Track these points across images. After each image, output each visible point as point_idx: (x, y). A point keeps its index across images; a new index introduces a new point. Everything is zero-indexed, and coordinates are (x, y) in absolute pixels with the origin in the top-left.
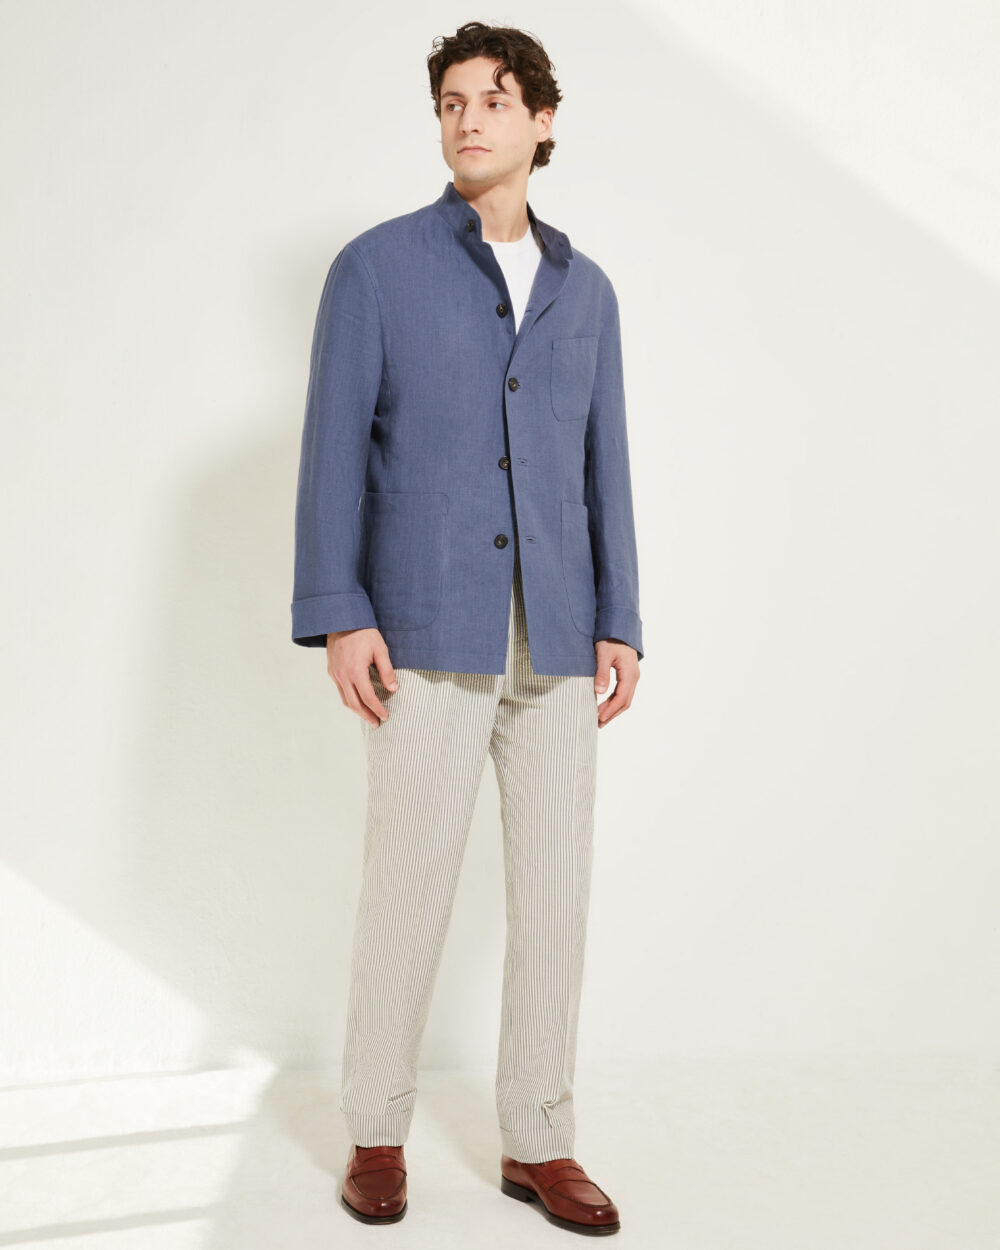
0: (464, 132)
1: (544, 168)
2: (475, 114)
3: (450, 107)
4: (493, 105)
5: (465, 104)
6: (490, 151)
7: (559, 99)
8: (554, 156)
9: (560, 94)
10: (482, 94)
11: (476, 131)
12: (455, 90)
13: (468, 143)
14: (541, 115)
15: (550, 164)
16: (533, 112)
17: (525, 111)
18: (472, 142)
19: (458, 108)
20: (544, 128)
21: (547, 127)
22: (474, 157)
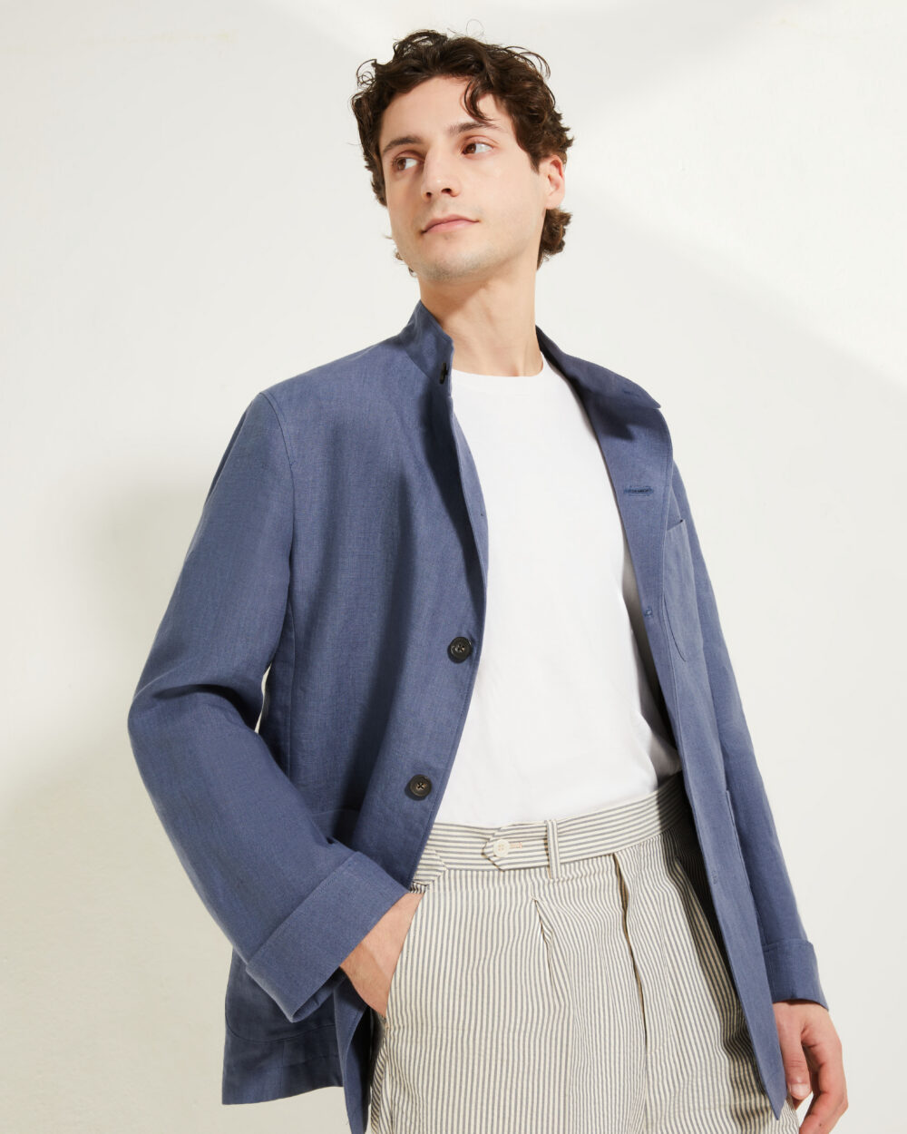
0: (429, 194)
1: (558, 256)
2: (443, 166)
3: (400, 163)
4: (469, 149)
5: (421, 157)
6: (477, 221)
7: (568, 143)
8: (571, 235)
9: (569, 135)
10: (451, 131)
11: (448, 191)
12: (404, 135)
13: (438, 214)
14: (546, 166)
15: (566, 248)
16: (536, 159)
17: (522, 157)
18: (444, 210)
19: (411, 164)
20: (552, 189)
21: (557, 186)
22: (447, 237)
